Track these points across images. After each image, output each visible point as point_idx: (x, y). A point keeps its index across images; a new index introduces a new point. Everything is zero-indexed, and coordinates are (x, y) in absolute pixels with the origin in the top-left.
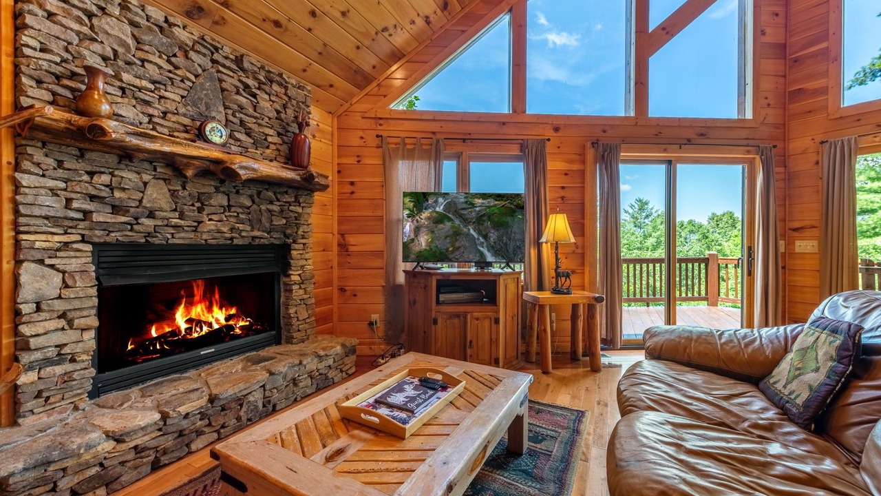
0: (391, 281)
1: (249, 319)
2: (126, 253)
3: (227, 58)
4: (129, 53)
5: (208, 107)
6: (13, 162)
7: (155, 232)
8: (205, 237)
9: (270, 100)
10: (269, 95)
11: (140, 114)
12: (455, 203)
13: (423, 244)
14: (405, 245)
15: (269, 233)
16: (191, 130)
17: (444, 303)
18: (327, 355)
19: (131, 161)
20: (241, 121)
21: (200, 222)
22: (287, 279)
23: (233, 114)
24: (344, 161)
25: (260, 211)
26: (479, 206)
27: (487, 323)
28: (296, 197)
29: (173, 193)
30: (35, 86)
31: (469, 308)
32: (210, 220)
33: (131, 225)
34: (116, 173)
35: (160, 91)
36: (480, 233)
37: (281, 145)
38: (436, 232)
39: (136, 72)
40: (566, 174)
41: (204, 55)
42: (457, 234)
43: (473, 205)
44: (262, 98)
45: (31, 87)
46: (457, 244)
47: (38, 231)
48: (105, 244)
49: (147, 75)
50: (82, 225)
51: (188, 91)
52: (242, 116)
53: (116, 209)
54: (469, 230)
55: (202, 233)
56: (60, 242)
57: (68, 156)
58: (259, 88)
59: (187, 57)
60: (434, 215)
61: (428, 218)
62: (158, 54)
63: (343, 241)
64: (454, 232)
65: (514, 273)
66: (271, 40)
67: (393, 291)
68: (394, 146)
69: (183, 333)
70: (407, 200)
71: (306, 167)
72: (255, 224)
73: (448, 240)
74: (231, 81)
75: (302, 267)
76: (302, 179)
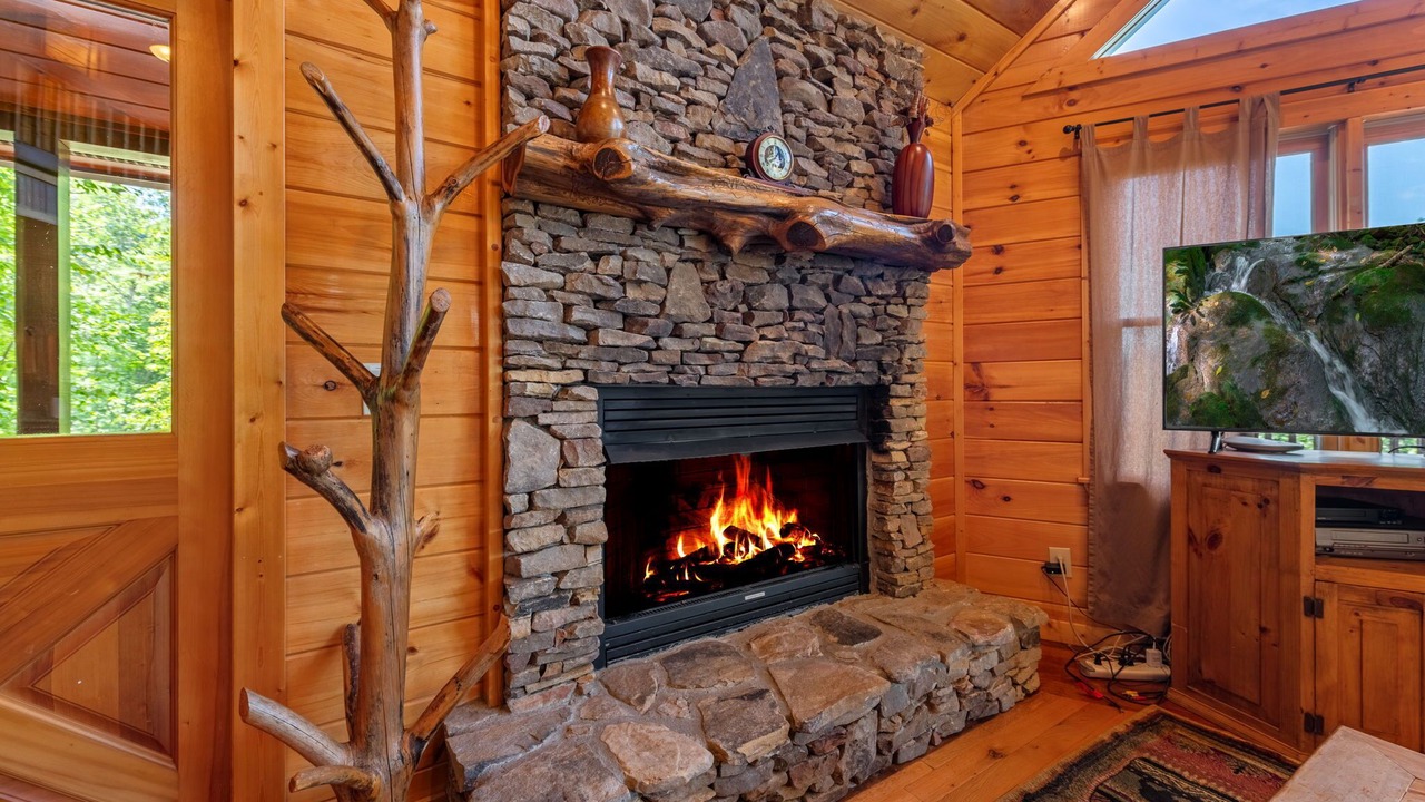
0: (1108, 473)
1: (815, 535)
2: (639, 404)
3: (785, 11)
4: (645, 23)
5: (758, 113)
6: (500, 246)
7: (682, 364)
8: (755, 372)
9: (855, 86)
10: (853, 75)
11: (660, 138)
12: (1273, 268)
13: (1206, 380)
14: (1169, 384)
15: (853, 362)
16: (733, 161)
18: (986, 644)
19: (651, 228)
20: (809, 135)
21: (747, 343)
22: (881, 459)
23: (795, 121)
25: (840, 318)
26: (1331, 271)
28: (899, 285)
29: (707, 284)
30: (524, 103)
32: (763, 337)
33: (649, 350)
34: (630, 252)
35: (688, 91)
36: (1334, 348)
37: (872, 177)
38: (1232, 348)
39: (655, 58)
41: (752, 11)
42: (1279, 351)
43: (1315, 268)
44: (842, 82)
45: (520, 105)
46: (1280, 382)
47: (530, 364)
48: (615, 387)
49: (670, 62)
50: (585, 352)
51: (729, 84)
52: (810, 123)
53: (630, 321)
54: (1307, 339)
55: (749, 364)
56: (557, 385)
57: (567, 227)
58: (837, 63)
59: (725, 17)
60: (1228, 302)
61: (1216, 313)
62: (684, 20)
63: (976, 379)
64: (1272, 346)
67: (1111, 500)
68: (1111, 145)
69: (722, 553)
70: (1173, 268)
71: (928, 213)
72: (832, 343)
73: (1259, 370)
74: (792, 58)
75: (909, 434)
76: (924, 241)
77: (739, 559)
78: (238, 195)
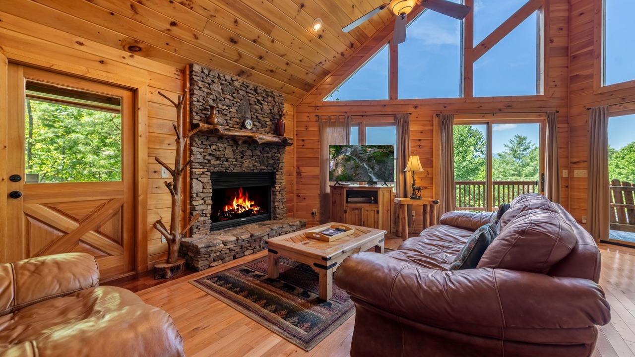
0: (323, 191)
1: (259, 207)
2: (219, 176)
3: (251, 90)
4: (221, 96)
5: (245, 113)
6: (190, 144)
7: (228, 167)
8: (244, 169)
9: (268, 105)
10: (267, 103)
12: (356, 151)
13: (340, 172)
14: (330, 173)
15: (267, 167)
16: (240, 124)
17: (350, 202)
18: (293, 225)
19: (222, 140)
20: (257, 117)
21: (242, 163)
22: (274, 189)
23: (254, 114)
24: (299, 129)
25: (264, 157)
26: (369, 152)
27: (372, 213)
28: (278, 150)
29: (234, 151)
30: (196, 115)
31: (363, 205)
32: (246, 162)
33: (221, 165)
34: (217, 144)
35: (230, 109)
36: (369, 166)
37: (272, 125)
38: (346, 166)
39: (223, 103)
40: (422, 132)
41: (244, 91)
42: (357, 167)
43: (366, 152)
44: (264, 105)
46: (357, 172)
47: (197, 168)
48: (214, 172)
49: (226, 104)
50: (208, 165)
51: (238, 107)
52: (257, 114)
53: (217, 159)
55: (243, 167)
56: (202, 172)
57: (204, 139)
58: (263, 101)
59: (238, 93)
60: (345, 157)
61: (342, 159)
62: (229, 94)
63: (298, 171)
65: (388, 188)
66: (269, 78)
67: (324, 197)
68: (325, 120)
69: (236, 210)
70: (332, 149)
71: (283, 135)
72: (261, 163)
73: (353, 170)
74: (253, 100)
75: (281, 183)
76: (282, 141)
77: (240, 212)
78: (139, 135)
